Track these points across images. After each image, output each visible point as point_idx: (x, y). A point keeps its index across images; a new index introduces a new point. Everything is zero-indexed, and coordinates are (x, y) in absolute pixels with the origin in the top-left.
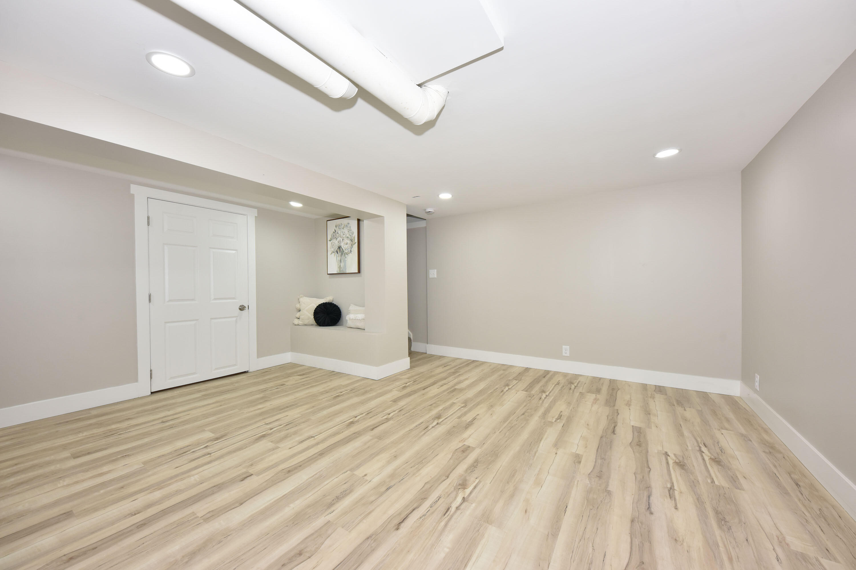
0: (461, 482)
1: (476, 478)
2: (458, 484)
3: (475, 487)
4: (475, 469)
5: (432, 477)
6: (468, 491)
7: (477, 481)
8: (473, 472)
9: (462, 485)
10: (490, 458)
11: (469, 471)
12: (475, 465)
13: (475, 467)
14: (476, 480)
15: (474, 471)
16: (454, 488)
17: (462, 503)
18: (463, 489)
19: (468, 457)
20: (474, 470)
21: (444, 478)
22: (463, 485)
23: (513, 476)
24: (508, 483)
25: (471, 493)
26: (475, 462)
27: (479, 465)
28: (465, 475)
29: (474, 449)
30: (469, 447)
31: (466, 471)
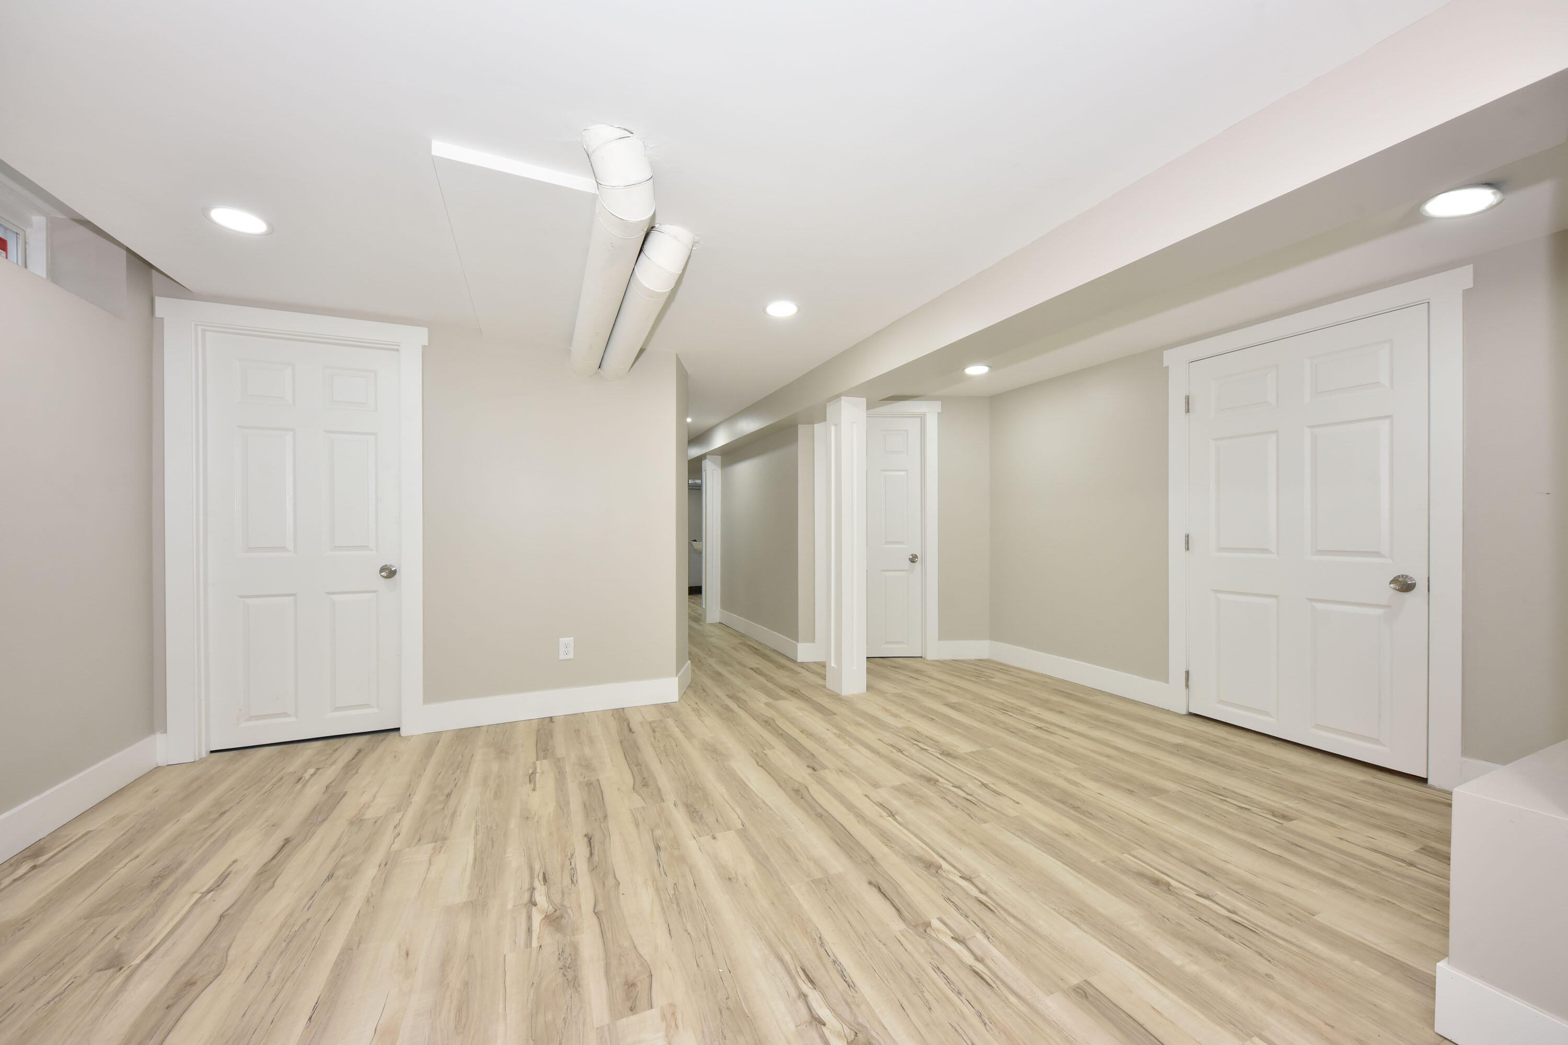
0: (564, 921)
1: (541, 947)
2: (565, 915)
3: (529, 930)
4: (560, 964)
5: (621, 897)
6: (537, 918)
7: (535, 944)
8: (557, 953)
9: (557, 918)
10: (550, 1016)
11: (568, 950)
12: (569, 970)
13: (565, 966)
14: (538, 942)
15: (559, 959)
16: (566, 907)
17: (531, 898)
18: (548, 914)
19: (603, 981)
20: (562, 959)
21: (601, 907)
22: (555, 920)
23: (459, 1010)
24: (466, 984)
25: (529, 918)
26: (575, 978)
27: (560, 979)
28: (568, 938)
29: (616, 1015)
30: (631, 1010)
31: (575, 947)
